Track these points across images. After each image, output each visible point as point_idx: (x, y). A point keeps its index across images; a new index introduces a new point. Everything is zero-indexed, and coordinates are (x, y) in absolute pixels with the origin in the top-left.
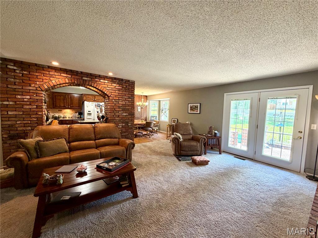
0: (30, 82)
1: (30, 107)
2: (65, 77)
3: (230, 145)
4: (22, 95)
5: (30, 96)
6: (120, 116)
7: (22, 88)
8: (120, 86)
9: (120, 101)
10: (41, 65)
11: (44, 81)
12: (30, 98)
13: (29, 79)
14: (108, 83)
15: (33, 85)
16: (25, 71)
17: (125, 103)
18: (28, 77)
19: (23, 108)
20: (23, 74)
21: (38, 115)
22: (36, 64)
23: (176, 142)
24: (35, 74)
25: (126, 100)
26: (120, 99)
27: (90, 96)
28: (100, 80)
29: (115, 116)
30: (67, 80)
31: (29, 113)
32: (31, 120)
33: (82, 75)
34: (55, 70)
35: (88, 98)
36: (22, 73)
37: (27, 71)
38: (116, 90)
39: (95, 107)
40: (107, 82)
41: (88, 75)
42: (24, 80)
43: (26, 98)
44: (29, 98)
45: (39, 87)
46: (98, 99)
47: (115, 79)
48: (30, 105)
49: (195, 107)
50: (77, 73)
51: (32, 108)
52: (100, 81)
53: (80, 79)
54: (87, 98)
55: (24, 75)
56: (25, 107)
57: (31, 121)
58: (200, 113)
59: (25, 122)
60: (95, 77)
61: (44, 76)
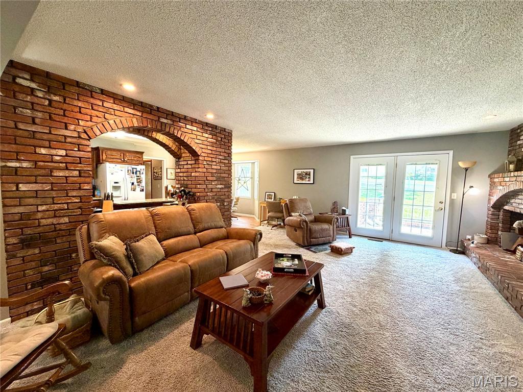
0: (65, 120)
1: (67, 173)
2: (132, 116)
3: (360, 225)
4: (50, 147)
5: (66, 150)
6: (213, 190)
7: (50, 131)
8: (214, 137)
9: (214, 163)
10: (88, 85)
11: (94, 119)
12: (67, 155)
13: (64, 113)
14: (197, 131)
15: (72, 127)
16: (55, 95)
17: (219, 167)
18: (61, 109)
19: (51, 176)
20: (50, 101)
21: (82, 191)
22: (77, 82)
23: (304, 226)
24: (76, 103)
25: (221, 162)
26: (214, 160)
27: (114, 153)
28: (186, 124)
29: (206, 190)
30: (135, 120)
31: (63, 187)
32: (70, 201)
33: (160, 114)
34: (114, 98)
35: (112, 157)
36: (49, 98)
37: (60, 95)
38: (208, 144)
39: (127, 173)
40: (195, 129)
41: (168, 114)
42: (53, 116)
43: (59, 154)
44: (64, 154)
45: (85, 132)
46: (130, 158)
47: (207, 126)
48: (67, 169)
49: (306, 174)
50: (151, 109)
51: (71, 175)
52: (186, 128)
53: (156, 121)
54: (109, 157)
55: (54, 104)
56: (56, 173)
57: (67, 203)
58: (313, 183)
59: (56, 207)
60: (178, 120)
61: (92, 109)
